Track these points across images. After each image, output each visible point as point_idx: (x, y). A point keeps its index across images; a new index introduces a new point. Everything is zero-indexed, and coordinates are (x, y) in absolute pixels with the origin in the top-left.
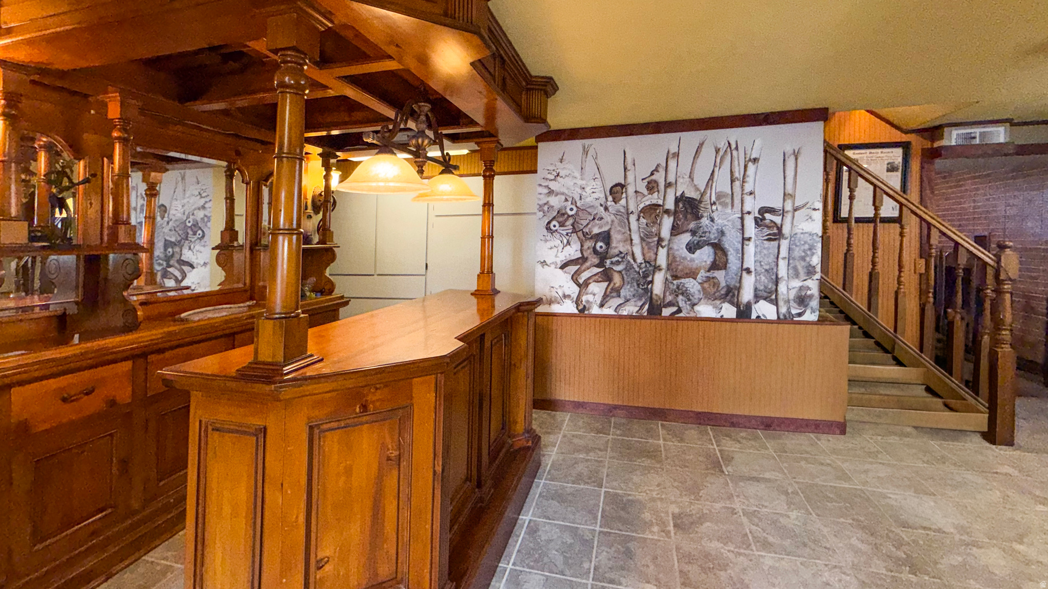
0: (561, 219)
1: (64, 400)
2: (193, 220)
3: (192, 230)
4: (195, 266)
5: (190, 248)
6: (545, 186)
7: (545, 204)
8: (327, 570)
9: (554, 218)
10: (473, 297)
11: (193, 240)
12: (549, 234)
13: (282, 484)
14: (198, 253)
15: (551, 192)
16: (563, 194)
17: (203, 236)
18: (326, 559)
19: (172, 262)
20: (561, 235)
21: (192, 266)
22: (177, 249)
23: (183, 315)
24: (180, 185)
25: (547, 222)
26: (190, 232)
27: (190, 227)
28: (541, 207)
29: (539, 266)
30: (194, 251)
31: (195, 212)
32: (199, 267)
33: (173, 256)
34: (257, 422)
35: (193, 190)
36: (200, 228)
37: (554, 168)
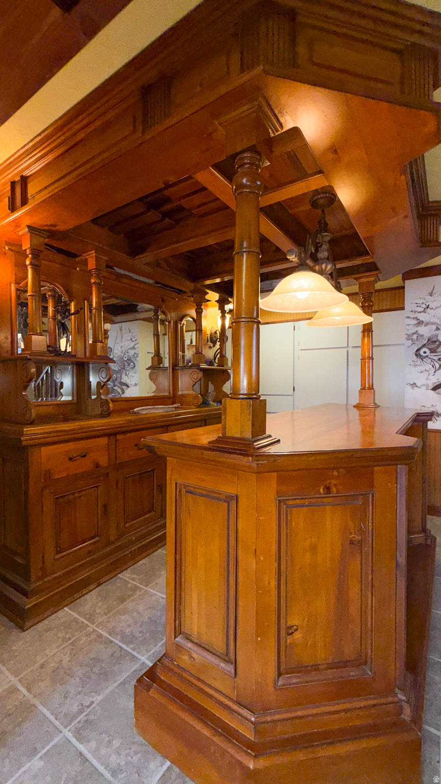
0: (432, 346)
1: (70, 459)
2: (128, 356)
3: (127, 363)
4: (129, 386)
5: (126, 374)
6: (414, 318)
7: (414, 333)
8: (296, 637)
9: (424, 346)
10: (355, 410)
11: (128, 369)
12: (419, 360)
13: (256, 551)
14: (131, 378)
15: (420, 323)
16: (433, 324)
17: (134, 366)
18: (295, 627)
19: (116, 383)
20: (432, 360)
21: (128, 387)
22: (119, 375)
23: (136, 410)
24: (119, 335)
25: (416, 349)
26: (127, 364)
27: (126, 361)
28: (409, 337)
29: (409, 387)
30: (129, 376)
31: (129, 351)
32: (132, 386)
33: (116, 379)
34: (230, 490)
35: (127, 336)
36: (132, 362)
37: (424, 301)
